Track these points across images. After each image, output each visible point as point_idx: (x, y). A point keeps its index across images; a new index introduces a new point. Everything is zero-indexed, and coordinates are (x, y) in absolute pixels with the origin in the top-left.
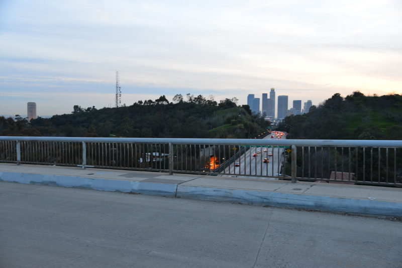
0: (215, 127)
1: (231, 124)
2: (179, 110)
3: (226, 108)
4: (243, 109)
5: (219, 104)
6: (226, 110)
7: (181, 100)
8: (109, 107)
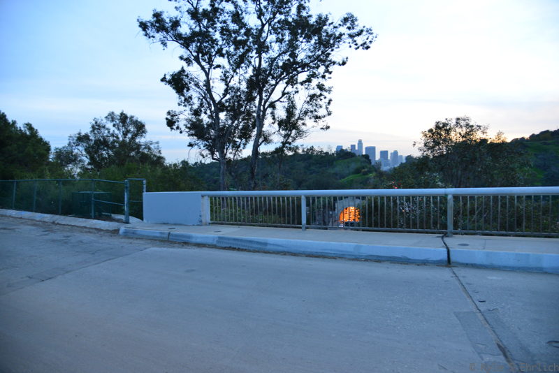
0: (344, 178)
1: (361, 174)
2: (298, 161)
3: (346, 158)
4: (364, 159)
6: (346, 160)
7: (297, 152)
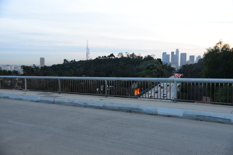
0: (141, 71)
1: (150, 69)
3: (148, 60)
5: (144, 58)
7: (123, 56)
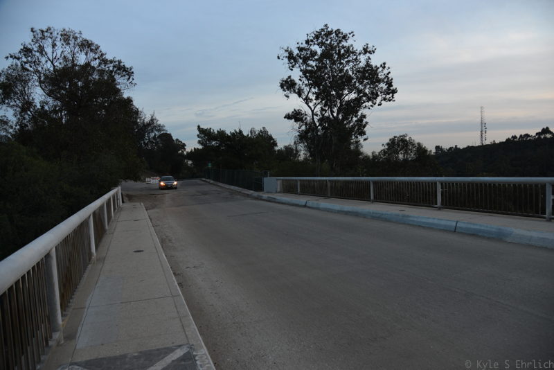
8: (474, 145)
